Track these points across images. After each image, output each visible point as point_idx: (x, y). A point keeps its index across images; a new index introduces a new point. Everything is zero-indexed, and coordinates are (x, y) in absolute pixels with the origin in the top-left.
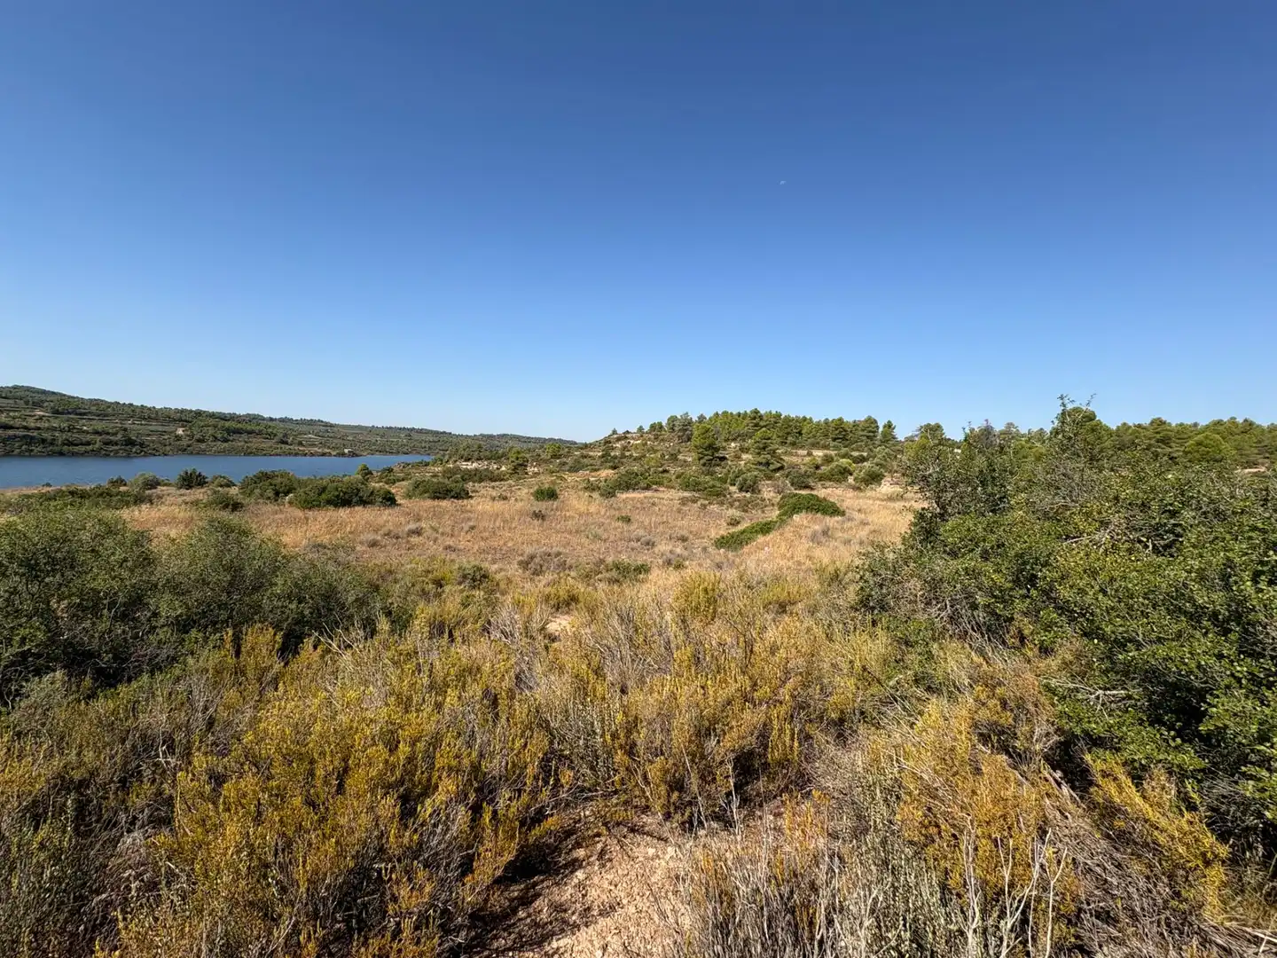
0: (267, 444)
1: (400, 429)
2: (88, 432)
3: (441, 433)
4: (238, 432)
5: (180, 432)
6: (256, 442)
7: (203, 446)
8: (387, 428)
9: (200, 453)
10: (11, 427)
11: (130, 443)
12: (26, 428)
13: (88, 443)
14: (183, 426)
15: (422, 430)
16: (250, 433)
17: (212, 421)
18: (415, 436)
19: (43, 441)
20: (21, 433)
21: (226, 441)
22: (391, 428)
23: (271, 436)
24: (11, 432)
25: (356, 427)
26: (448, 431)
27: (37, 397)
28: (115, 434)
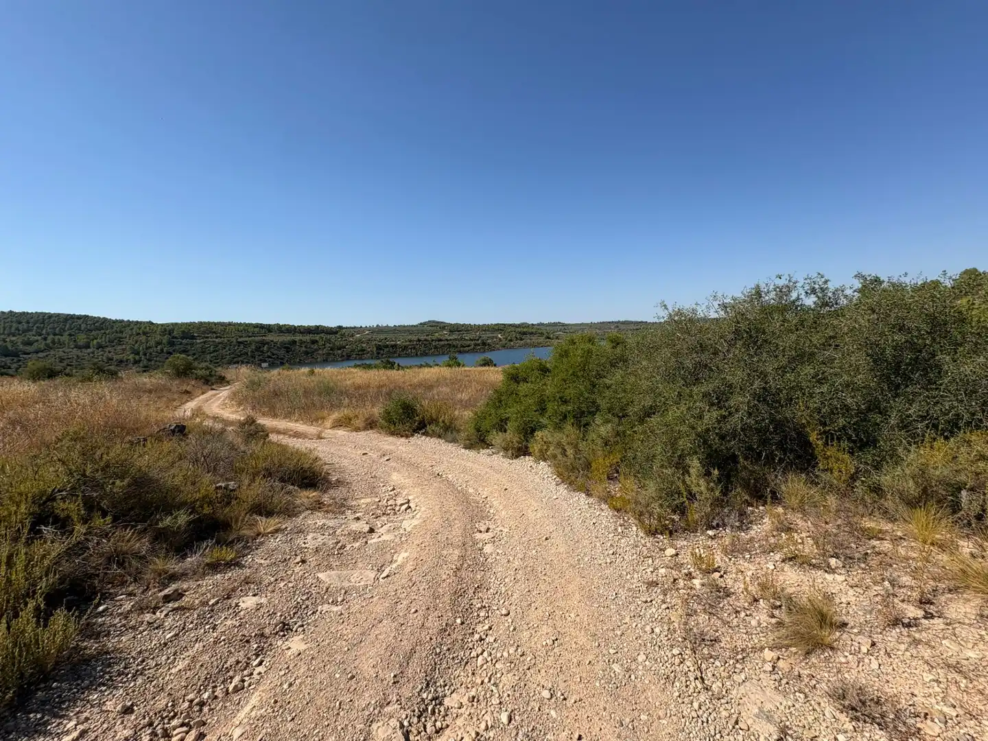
0: (542, 339)
1: (610, 323)
2: (467, 340)
3: (639, 322)
4: (525, 333)
5: (499, 336)
6: (535, 339)
7: (512, 343)
8: (601, 323)
9: (512, 347)
10: (441, 340)
11: (484, 344)
12: (447, 340)
13: (469, 346)
14: (500, 333)
15: (625, 321)
16: (532, 333)
17: (513, 329)
18: (622, 327)
19: (454, 346)
20: (446, 343)
21: (521, 340)
22: (603, 322)
23: (542, 334)
24: (443, 343)
25: (581, 324)
26: (644, 320)
27: (442, 325)
28: (478, 340)
